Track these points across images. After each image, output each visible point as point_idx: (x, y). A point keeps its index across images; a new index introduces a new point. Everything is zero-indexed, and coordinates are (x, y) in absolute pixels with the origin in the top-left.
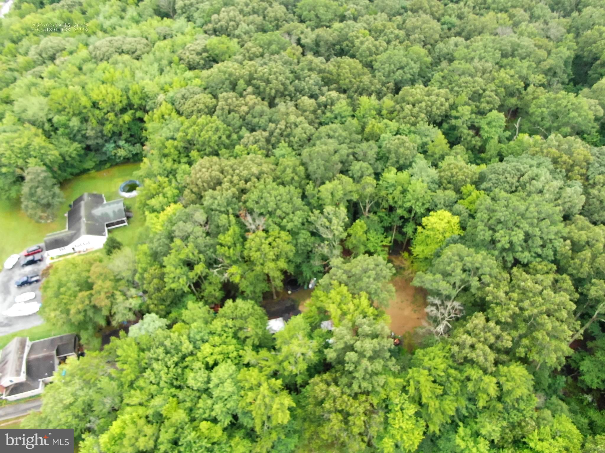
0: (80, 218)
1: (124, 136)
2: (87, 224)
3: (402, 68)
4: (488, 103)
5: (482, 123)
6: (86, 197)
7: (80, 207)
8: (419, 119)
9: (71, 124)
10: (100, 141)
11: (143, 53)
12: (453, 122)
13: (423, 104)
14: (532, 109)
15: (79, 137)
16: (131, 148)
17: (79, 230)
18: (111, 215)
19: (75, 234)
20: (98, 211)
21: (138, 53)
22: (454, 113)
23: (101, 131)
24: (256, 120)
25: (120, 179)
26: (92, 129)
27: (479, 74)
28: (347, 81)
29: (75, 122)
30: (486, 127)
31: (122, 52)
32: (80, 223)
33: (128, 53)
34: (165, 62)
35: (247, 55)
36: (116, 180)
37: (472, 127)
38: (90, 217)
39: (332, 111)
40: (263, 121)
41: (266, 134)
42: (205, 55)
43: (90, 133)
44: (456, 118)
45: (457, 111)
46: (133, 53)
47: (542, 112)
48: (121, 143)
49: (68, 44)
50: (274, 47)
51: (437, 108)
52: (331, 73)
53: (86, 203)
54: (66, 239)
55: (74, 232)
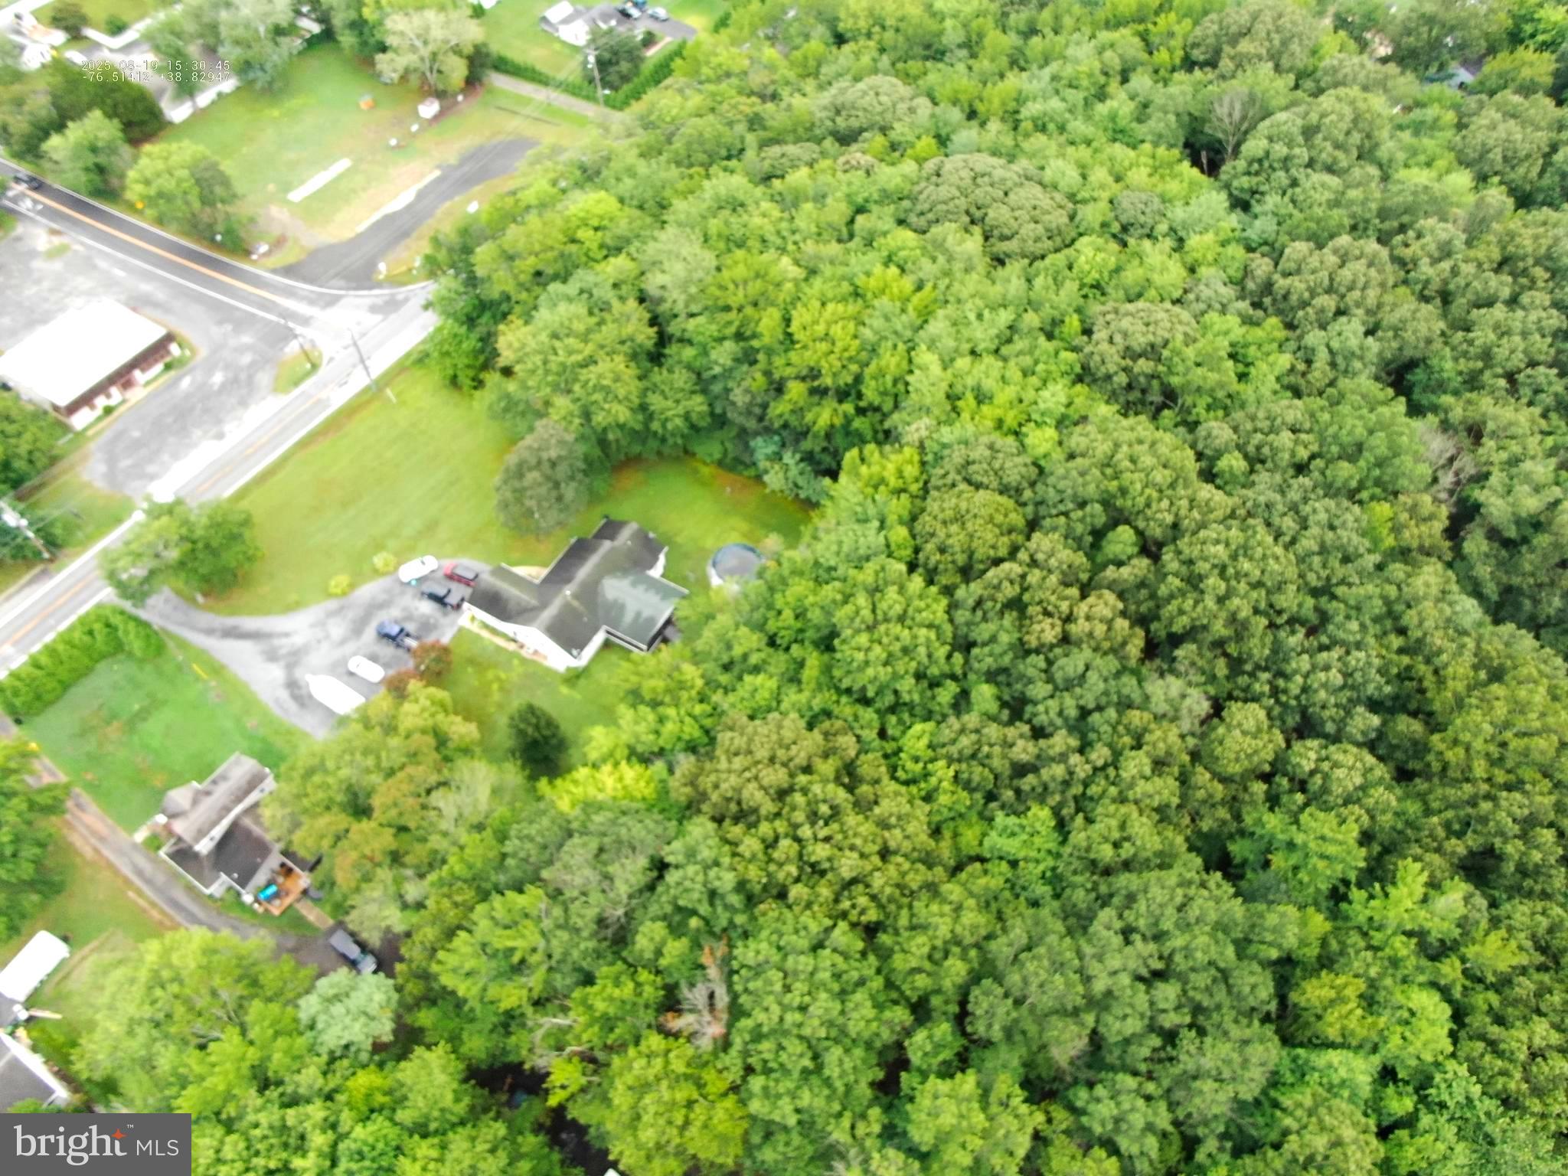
2: (567, 607)
6: (626, 533)
7: (596, 550)
16: (803, 480)
17: (543, 605)
18: (628, 617)
20: (615, 588)
31: (977, 221)
32: (560, 590)
36: (735, 521)
38: (589, 591)
52: (1442, 684)
53: (612, 549)
54: (512, 606)
55: (534, 602)
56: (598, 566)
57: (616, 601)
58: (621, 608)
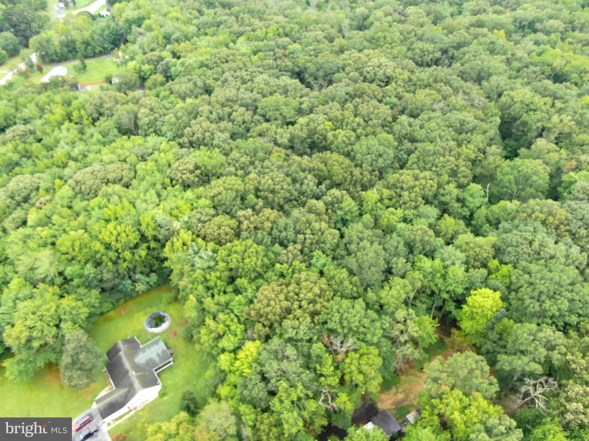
0: (127, 372)
1: (138, 270)
2: (137, 377)
3: (380, 155)
4: (464, 177)
5: (466, 195)
6: (121, 345)
7: (120, 358)
8: (419, 203)
9: (86, 272)
10: (117, 281)
11: (131, 180)
12: (443, 199)
13: (417, 189)
14: (499, 176)
15: (95, 282)
16: (148, 279)
17: (131, 386)
18: (157, 359)
19: (129, 391)
20: (141, 358)
21: (125, 180)
22: (441, 191)
23: (117, 271)
24: (284, 234)
25: (141, 314)
26: (109, 271)
27: (447, 153)
28: (340, 177)
29: (90, 269)
30: (470, 199)
31: (107, 182)
32: (129, 378)
33: (114, 183)
34: (159, 186)
35: (237, 165)
36: (136, 316)
37: (458, 200)
38: (137, 367)
39: (341, 209)
40: (291, 234)
41: (299, 246)
42: (198, 172)
43: (107, 276)
44: (443, 195)
45: (444, 189)
46: (121, 180)
47: (509, 179)
48: (138, 276)
49: (41, 181)
50: (261, 154)
51: (429, 190)
52: (322, 171)
53: (125, 353)
54: (120, 400)
55: (126, 390)
56: (128, 360)
57: (147, 361)
58: (151, 360)
